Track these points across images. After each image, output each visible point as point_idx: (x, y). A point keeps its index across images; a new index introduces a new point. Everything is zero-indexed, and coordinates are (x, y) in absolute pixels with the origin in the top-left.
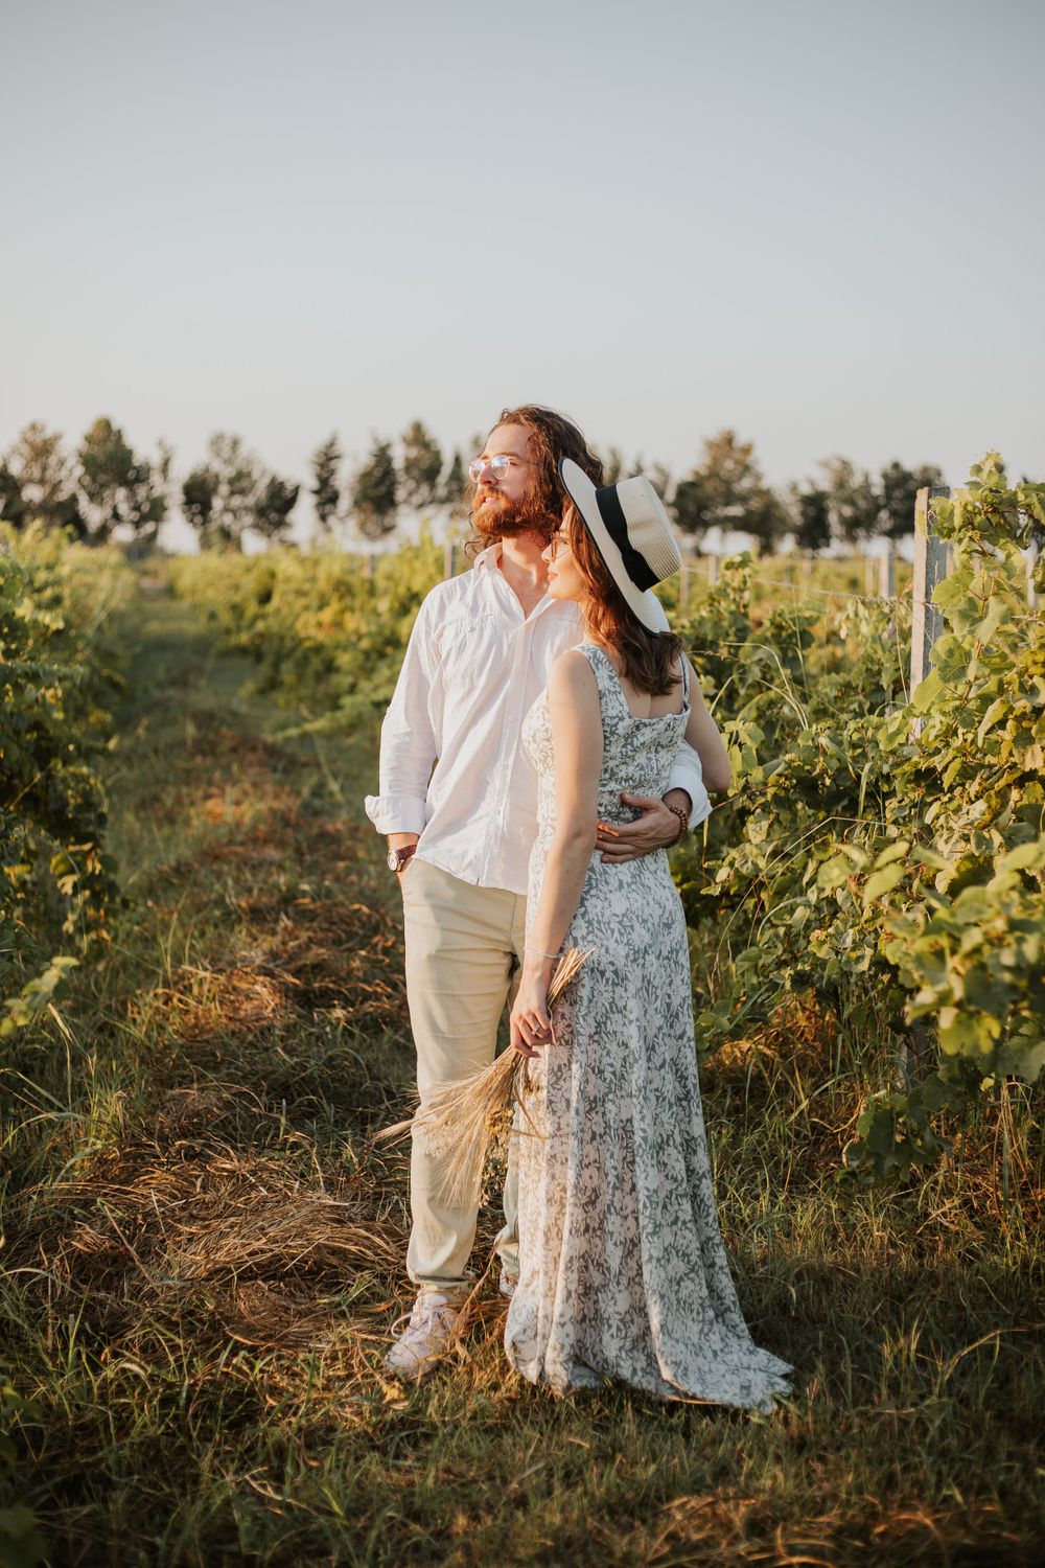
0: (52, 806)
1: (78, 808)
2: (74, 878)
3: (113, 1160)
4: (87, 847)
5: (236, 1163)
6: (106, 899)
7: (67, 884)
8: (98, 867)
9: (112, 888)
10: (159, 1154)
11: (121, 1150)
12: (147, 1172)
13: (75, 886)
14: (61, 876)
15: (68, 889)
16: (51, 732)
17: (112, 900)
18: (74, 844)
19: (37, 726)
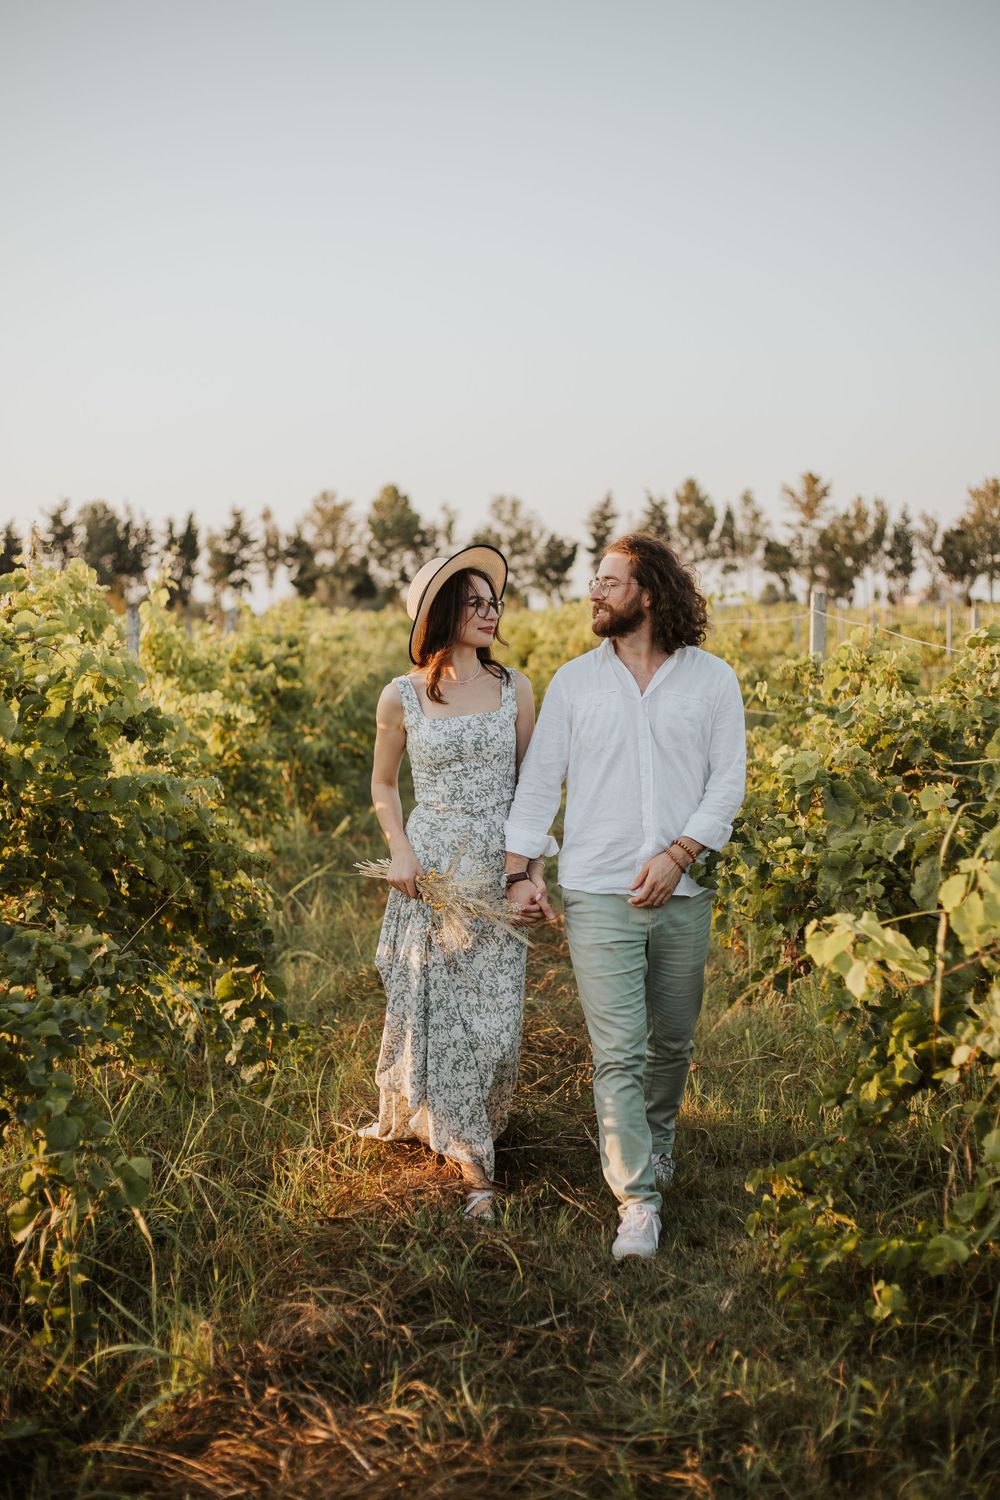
0: (213, 924)
1: (243, 925)
2: (238, 1003)
3: (194, 1409)
4: (250, 969)
5: (334, 1428)
6: (272, 1028)
7: (230, 1008)
8: (265, 989)
9: (278, 1014)
10: (250, 1403)
11: (207, 1393)
12: (226, 1436)
13: (238, 1011)
14: (224, 1001)
15: (231, 1013)
16: (211, 841)
17: (279, 1028)
18: (237, 965)
19: (194, 834)
